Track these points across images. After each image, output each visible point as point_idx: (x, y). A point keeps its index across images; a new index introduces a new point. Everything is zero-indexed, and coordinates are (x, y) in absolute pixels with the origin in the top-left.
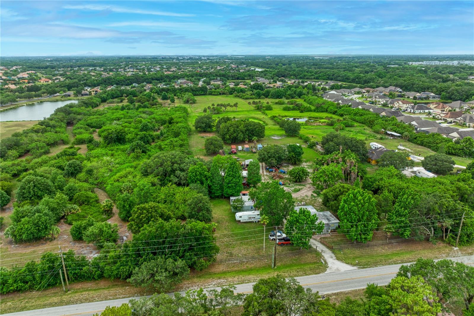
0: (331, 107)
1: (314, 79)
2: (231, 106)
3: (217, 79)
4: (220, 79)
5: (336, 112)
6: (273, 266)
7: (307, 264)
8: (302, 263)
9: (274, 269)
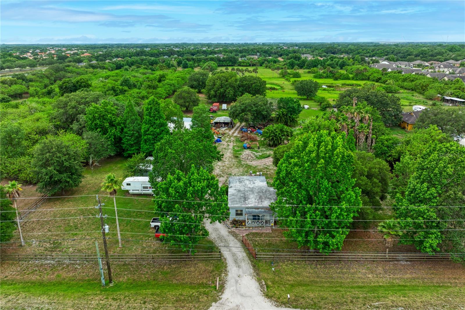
2: (250, 72)
6: (103, 282)
7: (183, 285)
8: (175, 281)
9: (104, 289)
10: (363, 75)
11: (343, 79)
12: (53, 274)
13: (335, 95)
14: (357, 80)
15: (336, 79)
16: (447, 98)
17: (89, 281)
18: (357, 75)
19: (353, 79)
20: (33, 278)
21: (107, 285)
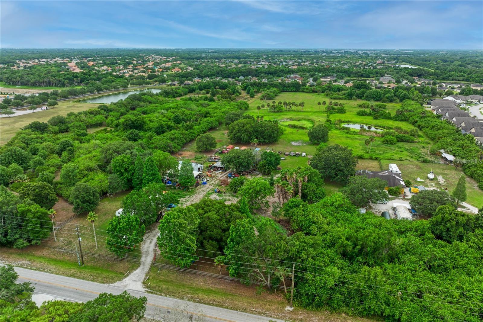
0: (415, 117)
2: (296, 105)
3: (333, 75)
4: (337, 75)
5: (416, 122)
9: (79, 267)
10: (403, 115)
11: (383, 118)
12: (62, 257)
14: (396, 120)
15: (376, 118)
16: (444, 155)
18: (398, 115)
19: (392, 118)
21: (81, 265)
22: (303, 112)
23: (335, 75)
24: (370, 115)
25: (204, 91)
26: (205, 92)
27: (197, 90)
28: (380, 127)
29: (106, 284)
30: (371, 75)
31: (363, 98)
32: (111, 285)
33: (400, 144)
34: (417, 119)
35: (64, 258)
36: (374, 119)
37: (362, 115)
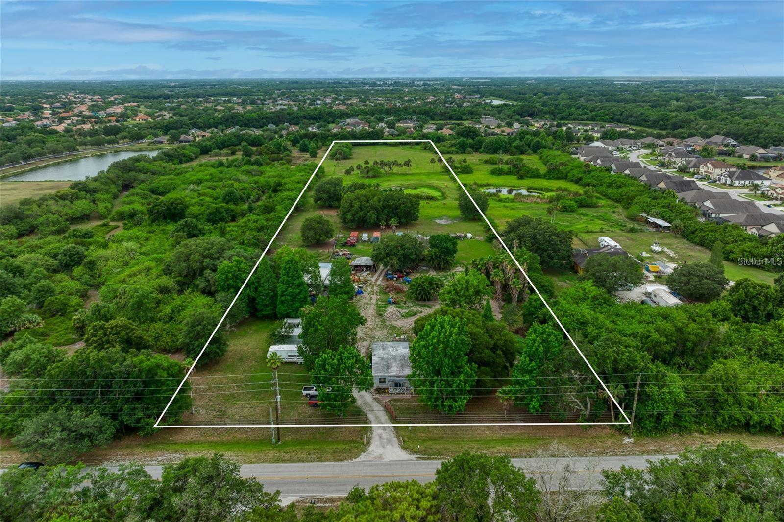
0: (575, 172)
1: (586, 120)
2: (399, 165)
3: (411, 118)
4: (418, 118)
5: (580, 179)
6: (274, 440)
7: (338, 442)
8: (330, 439)
9: (275, 446)
10: (558, 171)
11: (531, 177)
12: (229, 436)
13: (512, 211)
14: (550, 179)
15: (521, 178)
16: (651, 220)
17: (260, 440)
18: (550, 171)
19: (545, 177)
20: (214, 439)
21: (276, 443)
22: (412, 174)
23: (415, 117)
24: (509, 173)
25: (225, 151)
26: (229, 152)
27: (214, 149)
28: (535, 189)
29: (346, 462)
30: (464, 117)
31: (481, 150)
32: (355, 460)
33: (583, 210)
34: (581, 175)
35: (234, 437)
36: (519, 179)
37: (498, 175)
